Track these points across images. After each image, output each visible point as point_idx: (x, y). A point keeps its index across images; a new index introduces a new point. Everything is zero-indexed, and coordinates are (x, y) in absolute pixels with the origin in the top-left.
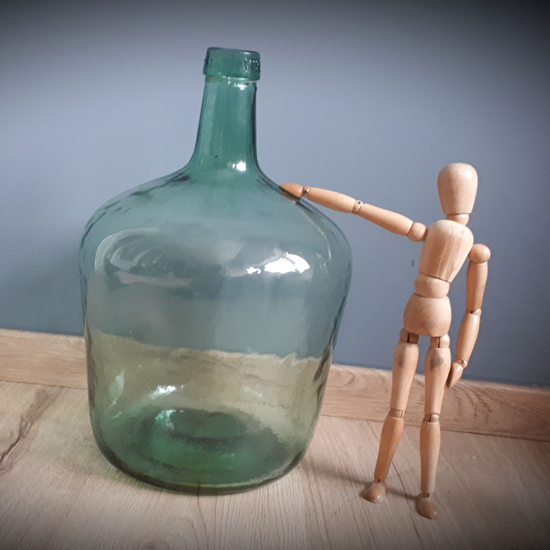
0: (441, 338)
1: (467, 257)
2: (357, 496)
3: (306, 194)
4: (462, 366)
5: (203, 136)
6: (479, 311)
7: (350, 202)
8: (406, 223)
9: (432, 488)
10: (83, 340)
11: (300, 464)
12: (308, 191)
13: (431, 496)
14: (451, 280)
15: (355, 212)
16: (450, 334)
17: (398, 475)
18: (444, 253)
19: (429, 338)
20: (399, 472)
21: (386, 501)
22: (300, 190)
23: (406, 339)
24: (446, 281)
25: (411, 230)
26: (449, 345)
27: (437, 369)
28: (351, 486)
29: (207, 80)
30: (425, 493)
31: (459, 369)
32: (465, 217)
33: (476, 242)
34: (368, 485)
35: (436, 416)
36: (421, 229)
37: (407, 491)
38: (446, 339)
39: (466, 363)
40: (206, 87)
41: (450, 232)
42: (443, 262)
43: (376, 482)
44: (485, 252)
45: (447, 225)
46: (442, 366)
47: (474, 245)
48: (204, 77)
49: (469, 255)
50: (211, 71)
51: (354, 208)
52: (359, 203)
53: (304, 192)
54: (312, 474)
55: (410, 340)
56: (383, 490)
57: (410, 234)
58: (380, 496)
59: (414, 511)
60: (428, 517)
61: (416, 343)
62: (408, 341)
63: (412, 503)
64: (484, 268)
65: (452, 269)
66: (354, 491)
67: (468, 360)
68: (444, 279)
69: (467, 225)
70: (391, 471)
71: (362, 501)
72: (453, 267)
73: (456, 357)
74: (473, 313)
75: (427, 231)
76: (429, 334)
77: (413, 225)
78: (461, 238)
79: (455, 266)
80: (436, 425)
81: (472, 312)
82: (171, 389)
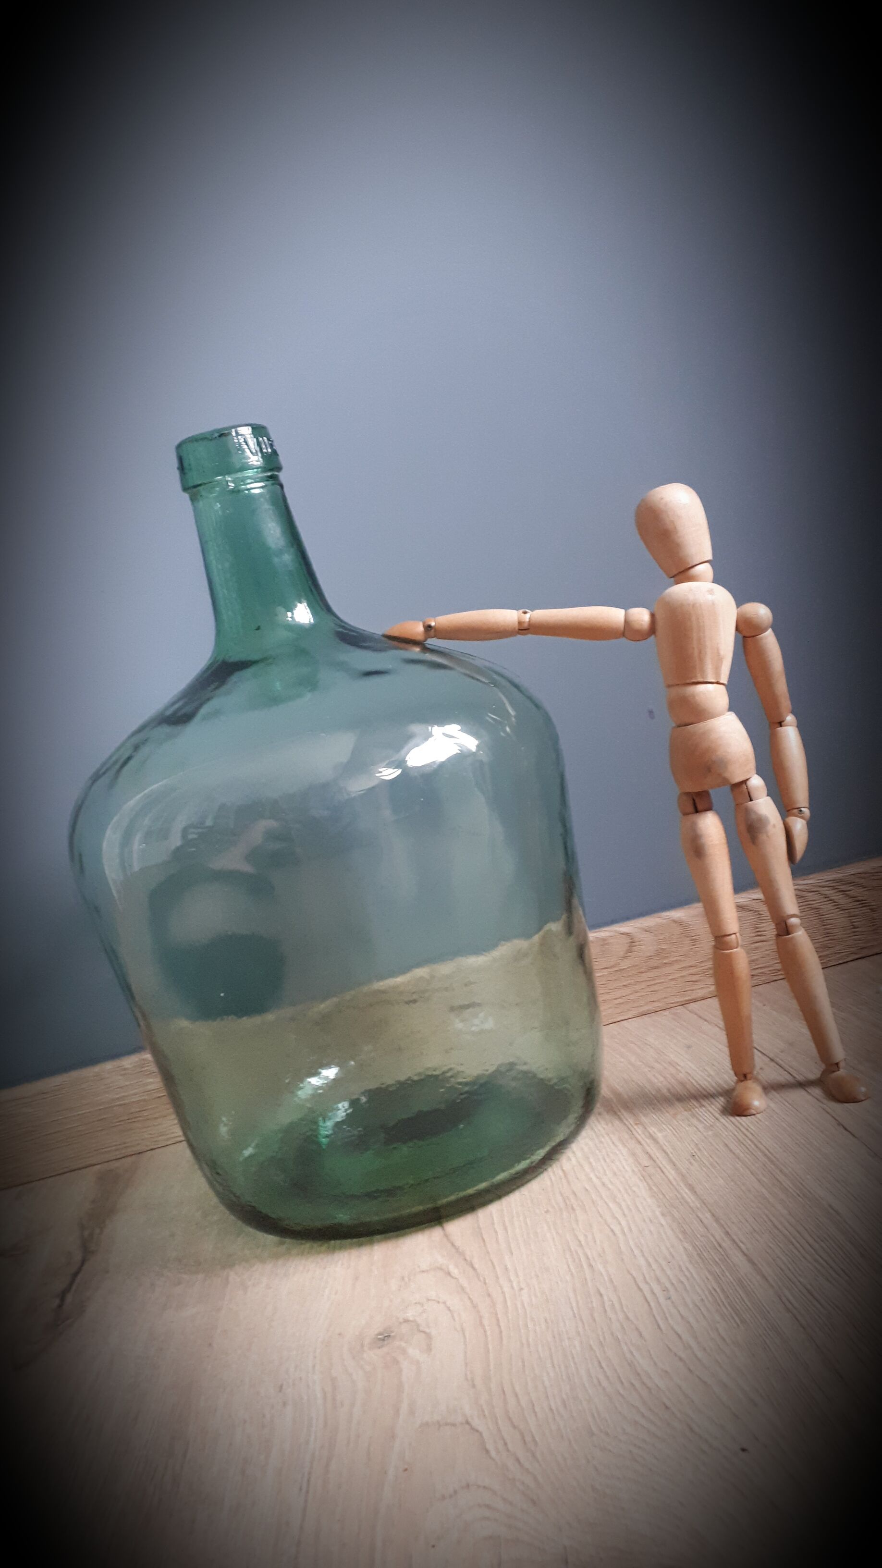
0: (748, 783)
1: (736, 633)
2: (717, 1115)
3: (433, 631)
4: (802, 818)
5: (221, 592)
6: (790, 718)
7: (509, 616)
8: (615, 615)
9: (839, 1053)
10: (148, 1056)
11: (598, 1107)
12: (433, 624)
13: (842, 1065)
14: (724, 679)
15: (524, 629)
16: (759, 772)
17: (772, 1060)
18: (695, 635)
19: (727, 788)
20: (771, 1055)
21: (772, 1105)
22: (420, 628)
23: (691, 808)
24: (718, 683)
25: (627, 622)
26: (765, 792)
27: (763, 837)
28: (702, 1106)
29: (193, 499)
30: (831, 1066)
31: (799, 826)
32: (705, 570)
33: (739, 603)
34: (727, 1093)
35: (794, 921)
36: (642, 616)
37: (800, 1078)
38: (756, 782)
39: (806, 811)
40: (195, 510)
41: (691, 597)
42: (700, 652)
43: (742, 1081)
44: (761, 612)
45: (681, 591)
46: (770, 828)
47: (738, 609)
48: (186, 496)
49: (737, 629)
50: (194, 478)
51: (520, 623)
52: (525, 613)
53: (428, 628)
54: (625, 1114)
55: (700, 807)
56: (759, 1089)
57: (628, 631)
58: (757, 1101)
59: (825, 1101)
60: (855, 1101)
61: (709, 809)
62: (697, 811)
63: (817, 1091)
64: (769, 640)
65: (719, 659)
66: (711, 1111)
67: (807, 805)
68: (713, 680)
69: (716, 580)
70: (759, 1060)
71: (731, 1121)
72: (718, 654)
73: (786, 808)
74: (783, 724)
75: (653, 616)
76: (725, 781)
77: (626, 615)
78: (713, 604)
79: (722, 653)
80: (801, 936)
81: (780, 724)
82: (331, 1073)
